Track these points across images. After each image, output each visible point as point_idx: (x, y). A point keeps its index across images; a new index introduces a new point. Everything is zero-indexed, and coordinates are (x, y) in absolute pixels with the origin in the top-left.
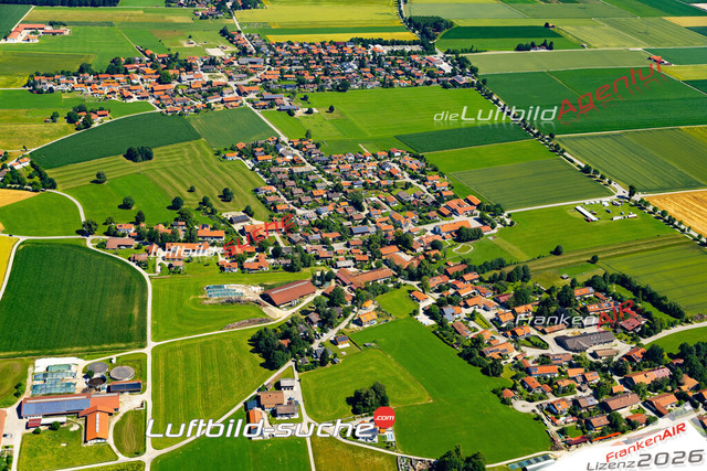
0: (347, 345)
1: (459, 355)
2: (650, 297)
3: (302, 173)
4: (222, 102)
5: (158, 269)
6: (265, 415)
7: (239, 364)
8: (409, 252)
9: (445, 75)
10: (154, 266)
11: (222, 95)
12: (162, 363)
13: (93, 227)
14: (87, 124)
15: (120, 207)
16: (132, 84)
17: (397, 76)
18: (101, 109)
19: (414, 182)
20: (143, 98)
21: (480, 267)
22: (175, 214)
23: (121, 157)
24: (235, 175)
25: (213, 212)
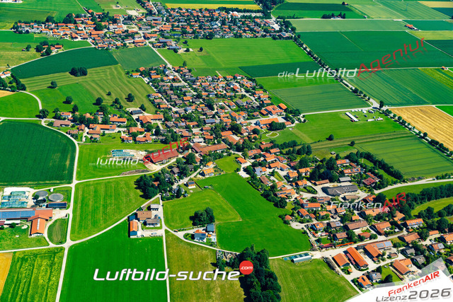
0: (194, 187)
1: (262, 195)
2: (383, 166)
3: (178, 87)
4: (134, 43)
5: (84, 139)
6: (140, 225)
7: (127, 195)
8: (239, 135)
9: (275, 32)
10: (81, 138)
11: (134, 38)
12: (80, 193)
13: (46, 113)
14: (48, 53)
15: (64, 102)
16: (78, 30)
17: (245, 31)
18: (58, 44)
19: (247, 95)
20: (84, 39)
21: (281, 145)
22: (97, 108)
23: (68, 73)
24: (137, 86)
25: (121, 107)
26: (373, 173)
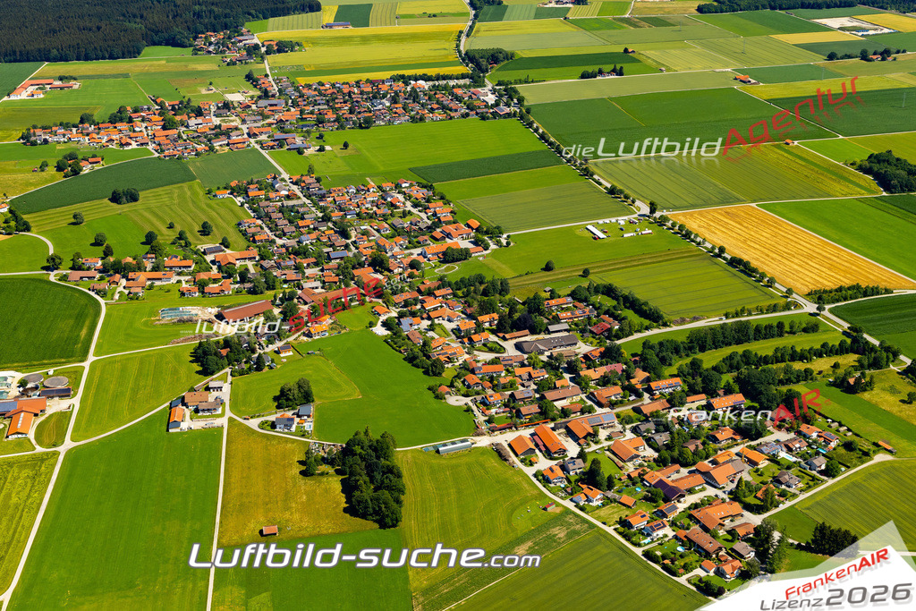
0: (291, 353)
1: (405, 359)
2: (632, 303)
3: (293, 206)
4: (228, 145)
5: (117, 296)
6: (188, 412)
7: (175, 372)
8: (386, 273)
9: (487, 106)
10: (113, 295)
11: (229, 137)
12: (98, 373)
13: (57, 261)
14: (76, 172)
15: (92, 245)
16: (134, 131)
17: (432, 110)
18: (94, 156)
19: (415, 211)
20: (142, 144)
21: (456, 283)
22: (148, 247)
23: (106, 201)
24: (222, 211)
25: (187, 244)
26: (612, 315)
